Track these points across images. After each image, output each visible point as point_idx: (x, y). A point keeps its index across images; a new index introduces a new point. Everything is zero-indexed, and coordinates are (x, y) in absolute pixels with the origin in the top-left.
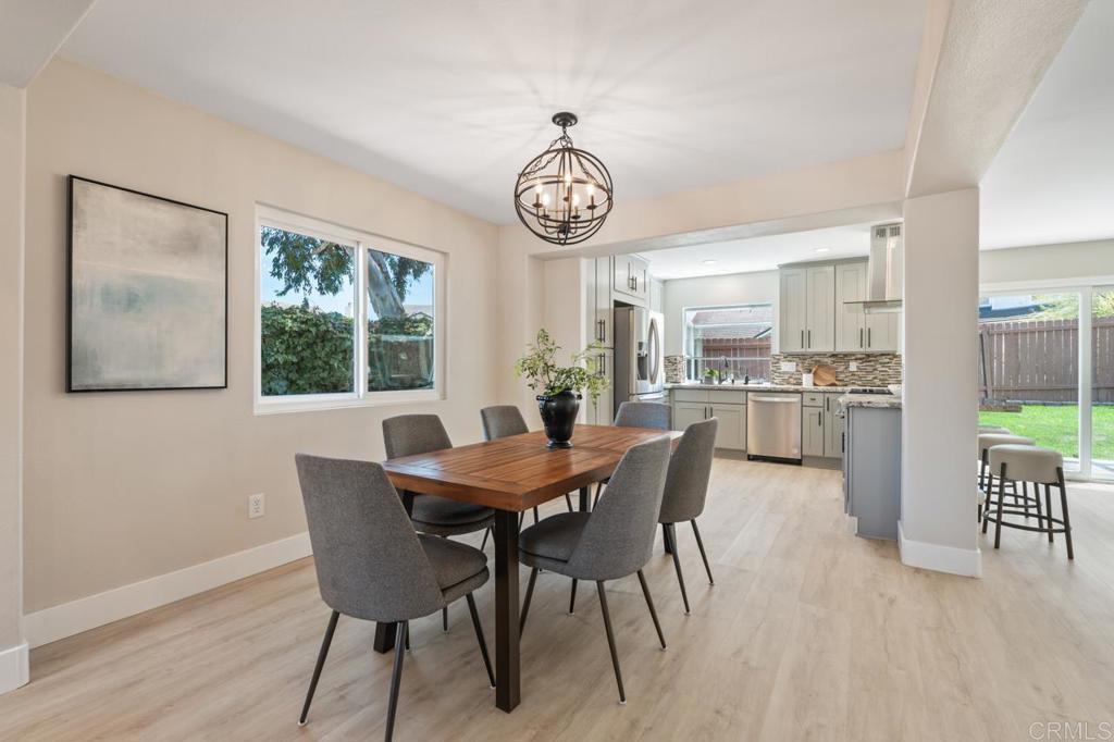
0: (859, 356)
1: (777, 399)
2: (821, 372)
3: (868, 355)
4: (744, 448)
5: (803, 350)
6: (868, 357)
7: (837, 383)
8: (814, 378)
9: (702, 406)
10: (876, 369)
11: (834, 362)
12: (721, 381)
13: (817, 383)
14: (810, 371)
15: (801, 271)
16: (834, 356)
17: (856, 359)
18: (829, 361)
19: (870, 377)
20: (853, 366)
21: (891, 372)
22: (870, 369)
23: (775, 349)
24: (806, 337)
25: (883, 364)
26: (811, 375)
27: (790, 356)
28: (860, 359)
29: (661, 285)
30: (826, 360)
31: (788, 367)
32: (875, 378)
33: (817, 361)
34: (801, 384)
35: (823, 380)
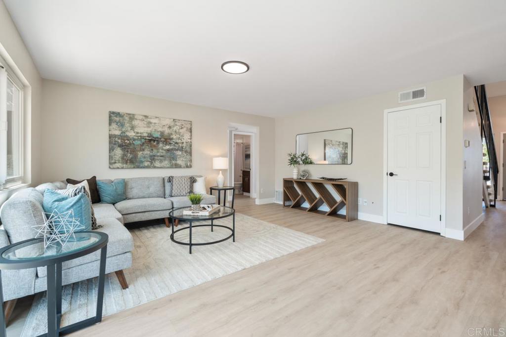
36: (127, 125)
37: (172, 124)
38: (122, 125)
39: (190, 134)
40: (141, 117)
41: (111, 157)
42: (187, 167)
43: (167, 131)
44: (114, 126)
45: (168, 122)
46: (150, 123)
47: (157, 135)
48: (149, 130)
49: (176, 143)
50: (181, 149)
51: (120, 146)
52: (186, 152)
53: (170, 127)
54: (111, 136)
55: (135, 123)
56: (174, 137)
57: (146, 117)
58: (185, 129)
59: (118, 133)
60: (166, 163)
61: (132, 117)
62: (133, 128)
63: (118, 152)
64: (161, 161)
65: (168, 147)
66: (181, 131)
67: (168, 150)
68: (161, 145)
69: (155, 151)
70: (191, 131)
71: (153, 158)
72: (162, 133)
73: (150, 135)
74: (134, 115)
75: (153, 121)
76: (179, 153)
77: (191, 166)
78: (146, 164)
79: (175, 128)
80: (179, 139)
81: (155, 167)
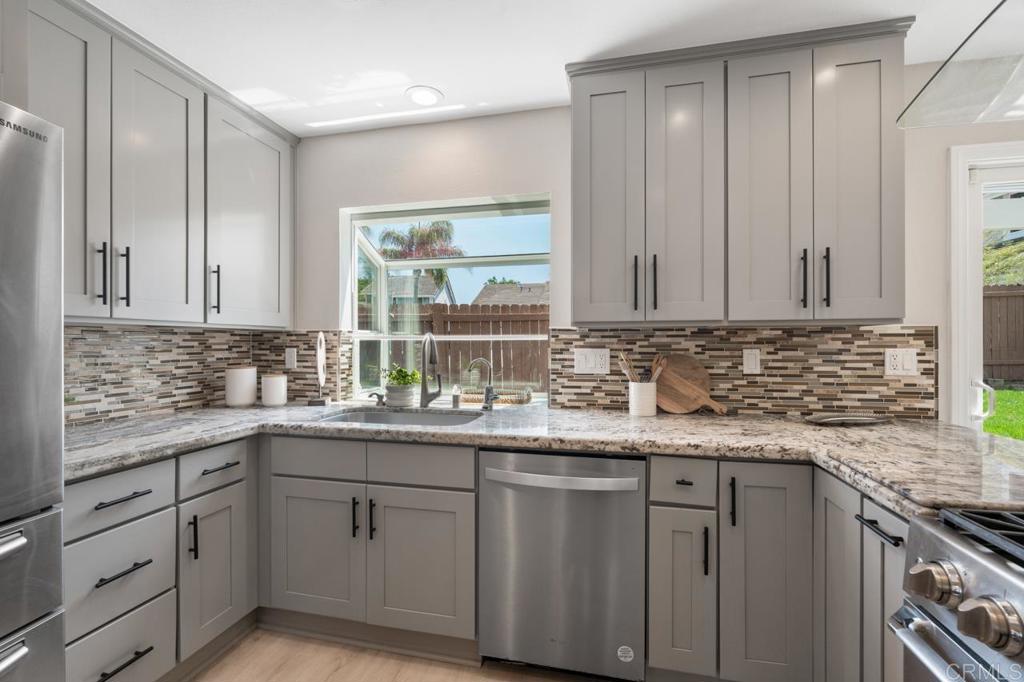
0: (766, 334)
2: (673, 379)
3: (789, 332)
4: (473, 638)
5: (639, 316)
6: (786, 337)
7: (716, 406)
8: (658, 391)
9: (347, 492)
10: (809, 369)
11: (704, 349)
13: (665, 407)
14: (646, 375)
15: (630, 81)
16: (703, 332)
17: (759, 342)
18: (691, 345)
19: (795, 390)
20: (752, 361)
21: (847, 376)
22: (793, 368)
23: (562, 317)
24: (646, 276)
25: (828, 356)
26: (651, 386)
27: (594, 333)
28: (771, 341)
29: (284, 148)
30: (685, 344)
31: (590, 361)
32: (808, 392)
33: (661, 347)
34: (622, 407)
35: (677, 397)
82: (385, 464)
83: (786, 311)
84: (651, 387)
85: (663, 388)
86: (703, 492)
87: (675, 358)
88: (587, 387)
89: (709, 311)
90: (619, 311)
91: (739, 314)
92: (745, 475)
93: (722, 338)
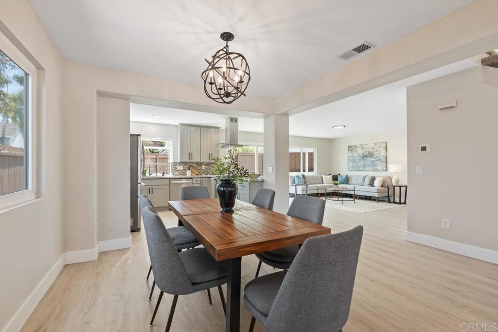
0: (205, 163)
1: (179, 182)
2: (193, 170)
3: (208, 163)
5: (189, 161)
7: (199, 174)
9: (148, 187)
11: (197, 166)
12: (150, 174)
13: (192, 174)
14: (189, 170)
16: (197, 163)
17: (204, 165)
18: (195, 165)
19: (209, 171)
20: (204, 167)
22: (209, 168)
24: (190, 155)
27: (180, 163)
28: (206, 165)
30: (194, 165)
31: (180, 168)
33: (191, 165)
34: (186, 175)
35: (194, 173)
36: (354, 151)
37: (374, 146)
38: (352, 151)
39: (385, 150)
40: (360, 146)
41: (348, 166)
42: (383, 171)
43: (371, 150)
44: (349, 152)
45: (372, 145)
46: (363, 148)
47: (366, 153)
48: (362, 151)
49: (377, 157)
50: (379, 160)
51: (352, 161)
52: (383, 161)
53: (373, 148)
54: (348, 157)
55: (357, 149)
56: (375, 153)
57: (362, 145)
58: (382, 148)
59: (350, 155)
60: (371, 168)
61: (356, 147)
62: (356, 152)
63: (351, 163)
64: (368, 167)
65: (372, 159)
66: (379, 149)
67: (372, 161)
68: (368, 159)
69: (365, 162)
70: (386, 148)
71: (364, 166)
72: (369, 152)
73: (363, 154)
74: (356, 145)
75: (364, 147)
76: (378, 162)
77: (386, 170)
78: (362, 169)
79: (375, 149)
80: (378, 154)
81: (365, 171)
82: (154, 182)
83: (208, 161)
84: (190, 171)
85: (192, 172)
86: (199, 182)
87: (193, 167)
88: (179, 172)
89: (198, 160)
90: (186, 160)
91: (202, 161)
92: (203, 179)
93: (200, 164)
